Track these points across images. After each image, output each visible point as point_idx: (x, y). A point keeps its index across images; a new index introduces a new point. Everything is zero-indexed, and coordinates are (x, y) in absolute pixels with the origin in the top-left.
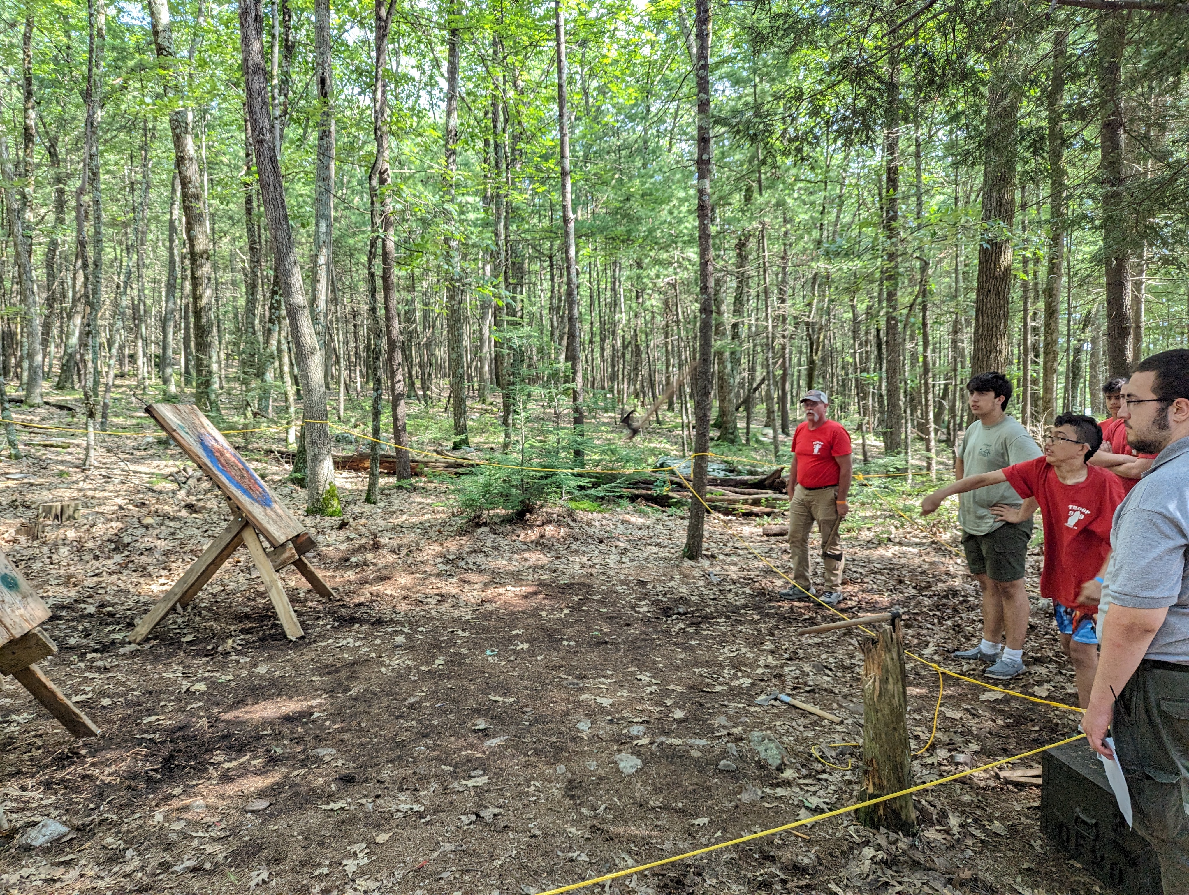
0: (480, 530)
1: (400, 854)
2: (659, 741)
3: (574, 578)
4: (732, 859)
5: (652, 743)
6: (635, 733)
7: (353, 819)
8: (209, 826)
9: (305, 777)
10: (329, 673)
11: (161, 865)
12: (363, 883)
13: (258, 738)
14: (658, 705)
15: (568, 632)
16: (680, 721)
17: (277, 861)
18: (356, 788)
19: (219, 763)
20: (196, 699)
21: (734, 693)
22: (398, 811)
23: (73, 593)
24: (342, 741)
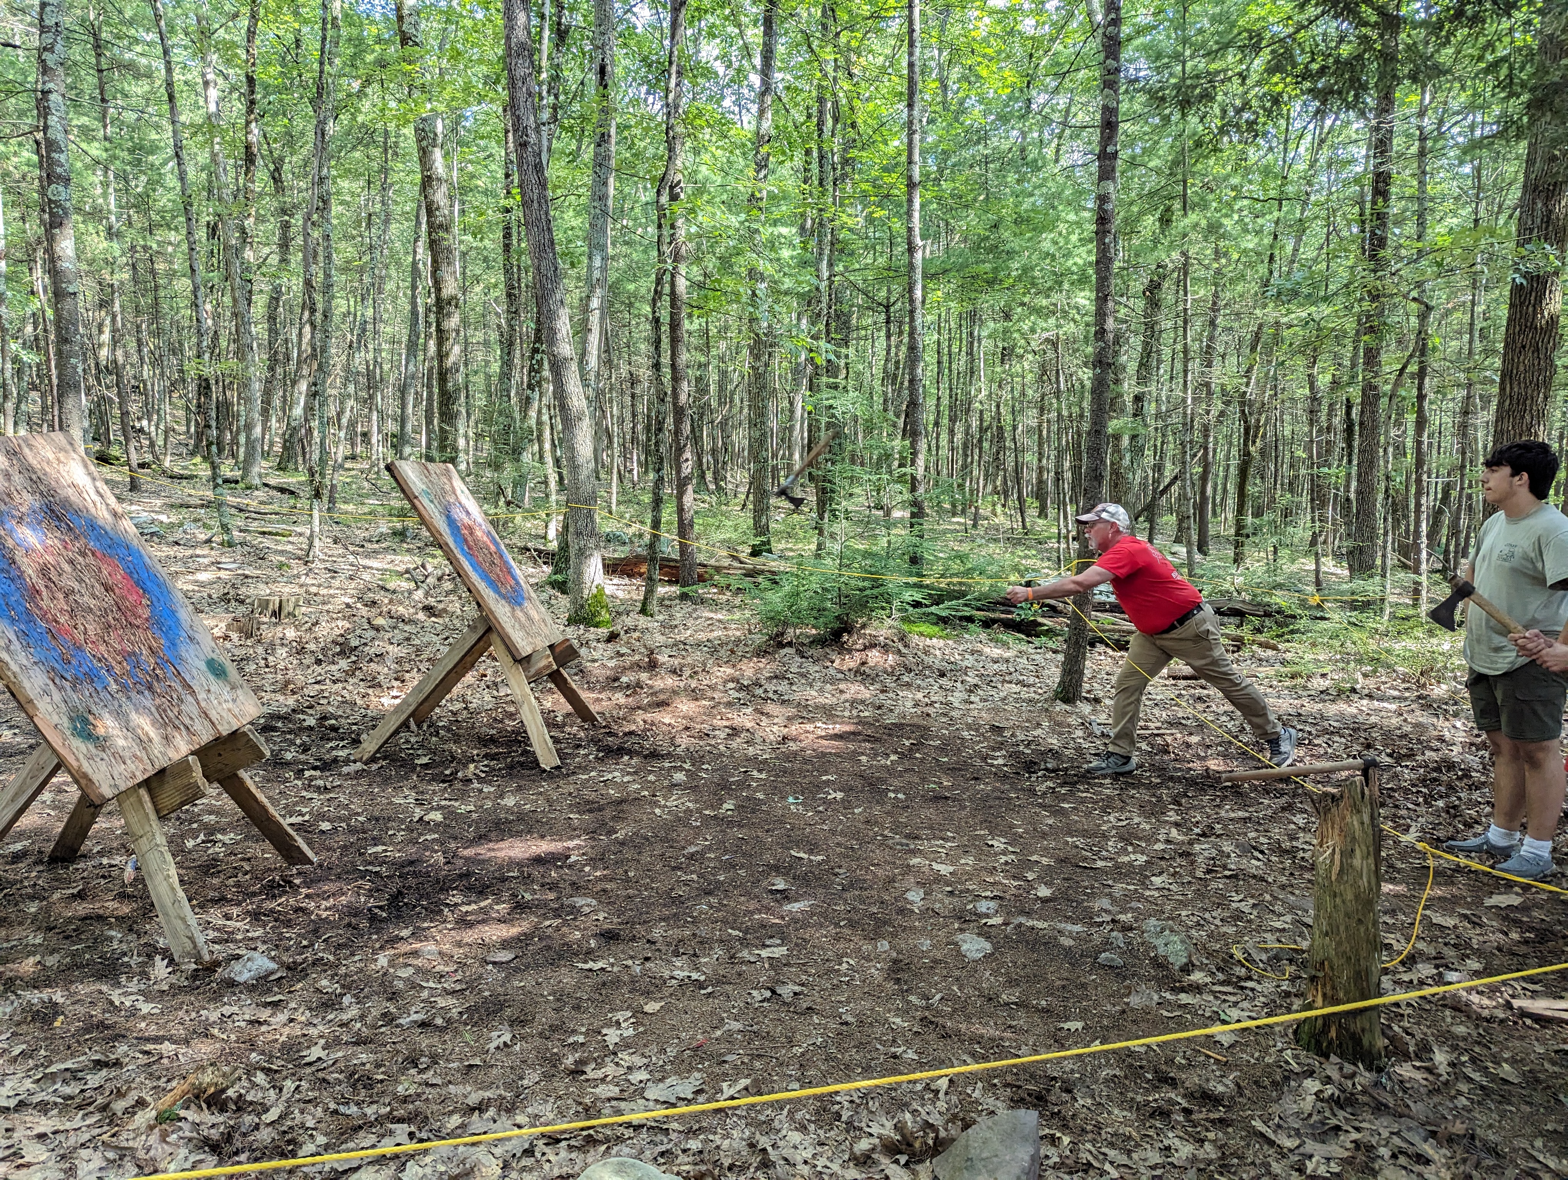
0: (783, 651)
1: (673, 1028)
2: (1016, 922)
3: (904, 717)
4: (1115, 1076)
5: (1006, 924)
6: (984, 910)
7: (616, 982)
8: (442, 976)
9: (558, 928)
10: (590, 811)
11: (384, 1015)
12: (627, 1058)
13: (504, 880)
14: (1015, 878)
15: (897, 783)
16: (1045, 901)
17: (523, 1023)
18: (621, 947)
19: (456, 905)
20: (430, 830)
21: (1122, 872)
22: (672, 978)
23: (291, 701)
24: (604, 890)
